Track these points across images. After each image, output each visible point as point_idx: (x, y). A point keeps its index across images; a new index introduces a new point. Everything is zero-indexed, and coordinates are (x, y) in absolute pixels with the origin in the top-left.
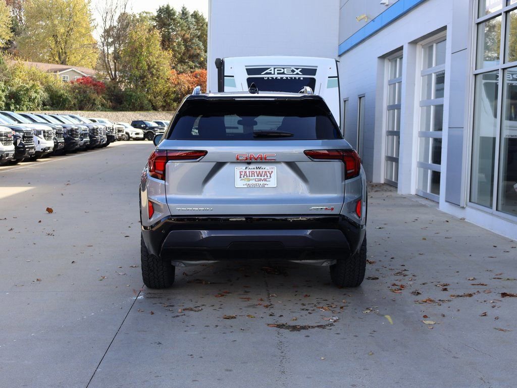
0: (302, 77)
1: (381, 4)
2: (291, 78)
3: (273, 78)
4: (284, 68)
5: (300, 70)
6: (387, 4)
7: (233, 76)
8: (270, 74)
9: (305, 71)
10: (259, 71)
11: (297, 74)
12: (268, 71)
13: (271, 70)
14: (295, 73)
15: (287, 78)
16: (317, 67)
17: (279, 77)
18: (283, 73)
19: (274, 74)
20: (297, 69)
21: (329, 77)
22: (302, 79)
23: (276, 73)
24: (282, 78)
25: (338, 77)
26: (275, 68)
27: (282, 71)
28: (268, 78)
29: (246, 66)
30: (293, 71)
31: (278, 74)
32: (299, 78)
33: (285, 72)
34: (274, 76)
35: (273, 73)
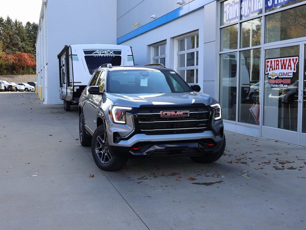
0: (114, 55)
1: (151, 17)
2: (109, 56)
3: (99, 56)
4: (104, 51)
5: (113, 52)
6: (155, 17)
7: (77, 55)
8: (97, 54)
9: (115, 52)
10: (91, 52)
11: (111, 54)
12: (95, 52)
13: (97, 52)
14: (110, 53)
15: (106, 56)
16: (121, 50)
17: (102, 55)
18: (104, 53)
19: (99, 54)
20: (111, 51)
21: (128, 56)
22: (114, 56)
23: (100, 53)
24: (103, 56)
25: (132, 55)
26: (99, 51)
27: (103, 52)
28: (96, 56)
29: (83, 50)
30: (109, 52)
31: (101, 54)
32: (113, 56)
33: (105, 53)
34: (99, 55)
35: (98, 53)
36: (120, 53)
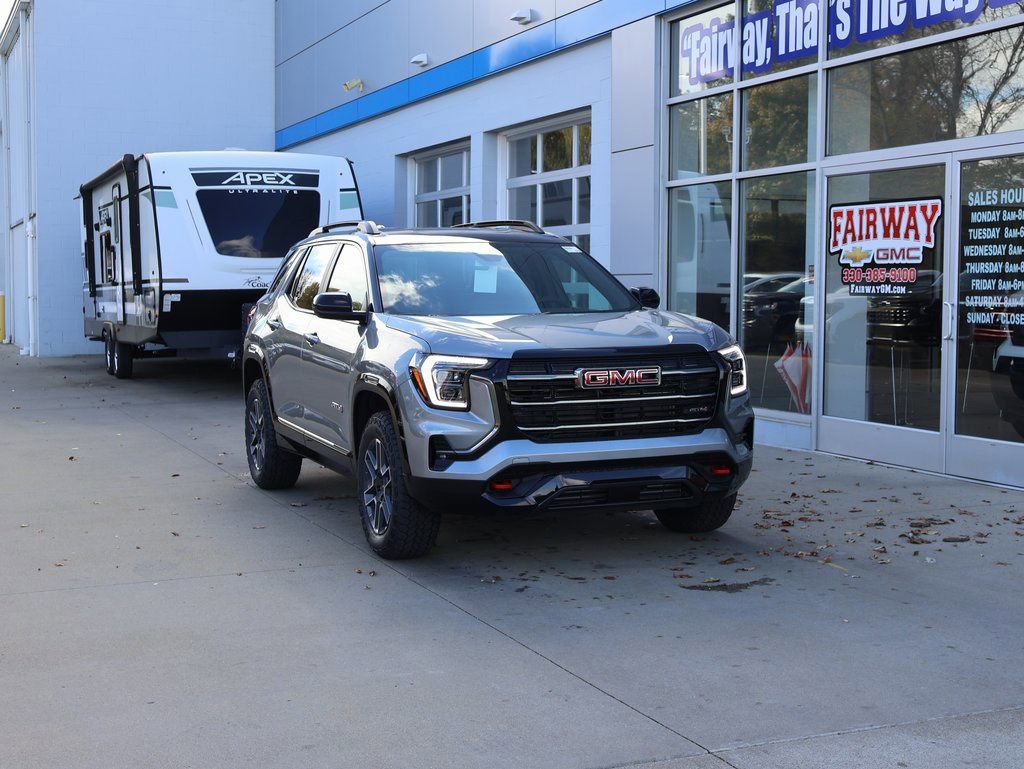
0: (296, 189)
1: (414, 62)
2: (278, 191)
3: (244, 191)
4: (261, 174)
5: (290, 176)
6: (425, 62)
7: (169, 188)
8: (239, 183)
9: (300, 179)
10: (218, 178)
11: (286, 184)
12: (233, 178)
13: (239, 177)
14: (282, 182)
15: (270, 191)
16: (318, 171)
17: (256, 188)
18: (262, 182)
19: (246, 184)
20: (285, 175)
21: (341, 190)
22: (295, 192)
23: (249, 182)
24: (260, 191)
25: (356, 189)
26: (245, 174)
27: (260, 179)
28: (236, 191)
29: (191, 169)
30: (278, 179)
31: (253, 183)
32: (291, 191)
33: (265, 181)
34: (248, 188)
35: (243, 182)
36: (314, 180)
